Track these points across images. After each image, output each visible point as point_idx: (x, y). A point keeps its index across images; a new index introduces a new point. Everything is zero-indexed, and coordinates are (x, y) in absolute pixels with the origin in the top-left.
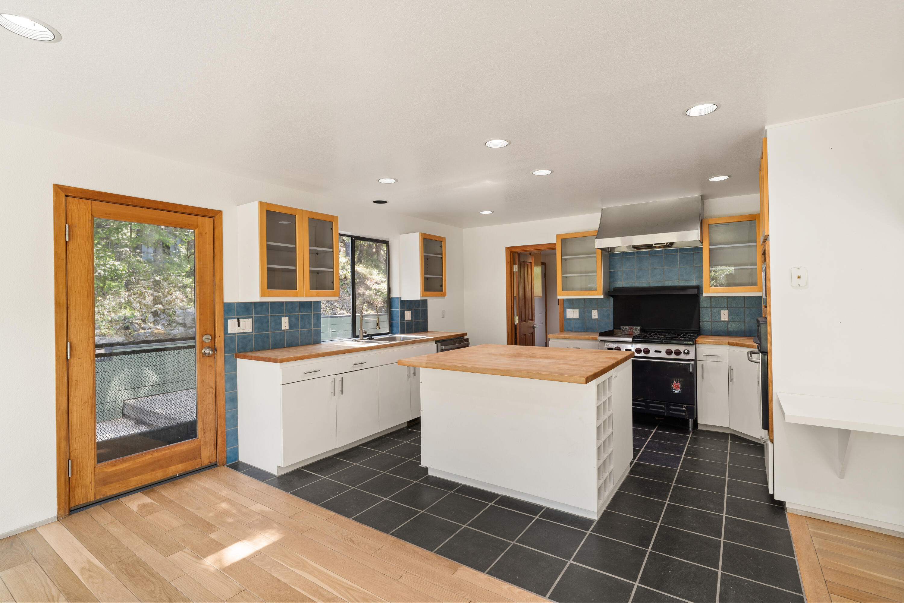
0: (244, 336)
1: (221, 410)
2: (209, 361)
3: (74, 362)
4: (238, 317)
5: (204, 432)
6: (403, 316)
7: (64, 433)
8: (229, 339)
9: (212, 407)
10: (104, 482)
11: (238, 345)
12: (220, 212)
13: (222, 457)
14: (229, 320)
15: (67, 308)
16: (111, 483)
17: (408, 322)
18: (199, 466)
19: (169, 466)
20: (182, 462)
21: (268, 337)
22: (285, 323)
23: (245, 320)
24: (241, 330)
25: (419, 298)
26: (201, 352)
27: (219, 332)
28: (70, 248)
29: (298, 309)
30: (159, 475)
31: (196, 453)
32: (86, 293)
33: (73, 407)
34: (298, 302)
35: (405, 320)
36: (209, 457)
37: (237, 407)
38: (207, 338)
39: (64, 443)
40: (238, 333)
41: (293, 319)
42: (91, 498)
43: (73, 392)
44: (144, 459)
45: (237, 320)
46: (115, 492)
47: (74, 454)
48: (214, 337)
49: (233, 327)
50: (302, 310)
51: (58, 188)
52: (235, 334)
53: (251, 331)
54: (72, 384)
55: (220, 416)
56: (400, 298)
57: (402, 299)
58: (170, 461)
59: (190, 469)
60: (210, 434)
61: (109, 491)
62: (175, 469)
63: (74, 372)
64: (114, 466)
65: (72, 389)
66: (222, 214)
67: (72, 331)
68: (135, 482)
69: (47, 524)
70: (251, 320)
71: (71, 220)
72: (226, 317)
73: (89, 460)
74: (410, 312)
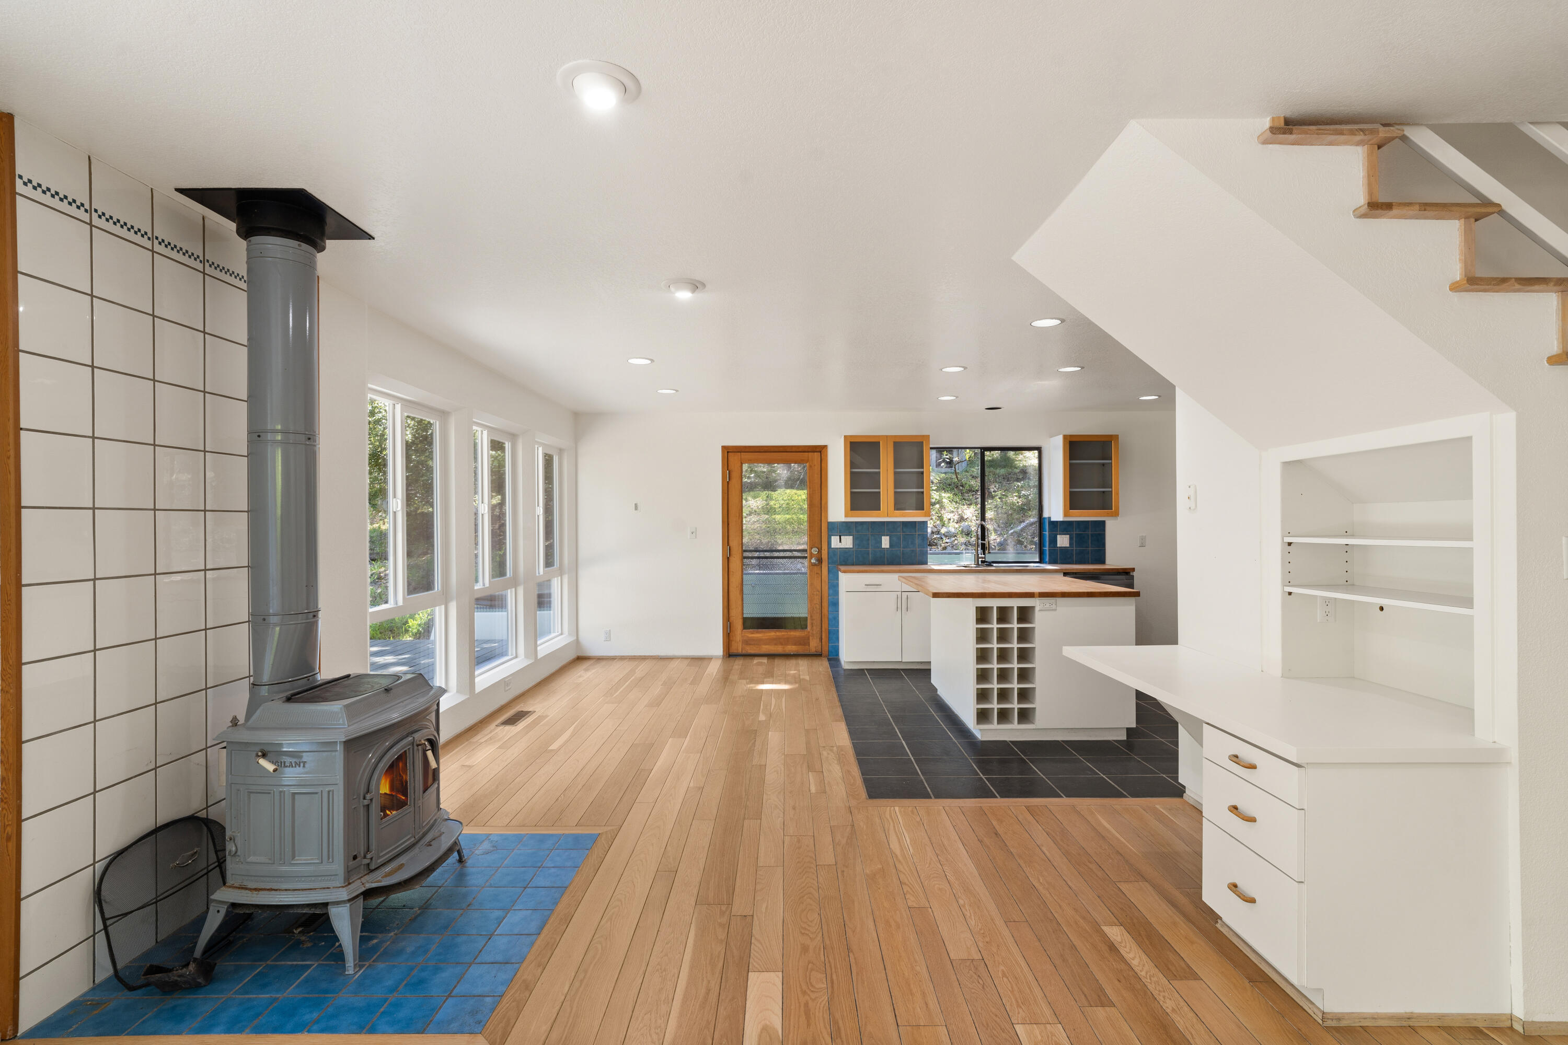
0: (845, 551)
1: (825, 611)
2: (816, 569)
3: (732, 559)
4: (840, 534)
5: (812, 626)
6: (1053, 541)
7: (726, 604)
8: (832, 552)
9: (818, 607)
10: (747, 642)
11: (840, 558)
12: (825, 447)
13: (825, 649)
14: (832, 537)
15: (728, 524)
16: (750, 644)
17: (1063, 550)
18: (807, 652)
19: (787, 644)
20: (795, 644)
21: (868, 554)
22: (885, 542)
23: (846, 537)
24: (839, 545)
25: (1062, 520)
26: (810, 561)
27: (825, 547)
28: (730, 485)
29: (898, 528)
30: (779, 649)
31: (805, 641)
32: (738, 515)
33: (731, 589)
34: (900, 522)
35: (1058, 546)
36: (816, 647)
37: (838, 611)
38: (815, 551)
39: (726, 611)
40: (840, 548)
41: (895, 539)
42: (740, 651)
43: (731, 580)
44: (770, 634)
45: (839, 537)
46: (752, 652)
47: (731, 619)
48: (820, 551)
49: (835, 542)
50: (905, 530)
51: (724, 448)
52: (837, 548)
53: (851, 546)
54: (731, 573)
55: (824, 615)
56: (1050, 518)
57: (1052, 520)
58: (786, 641)
59: (801, 653)
60: (816, 629)
61: (750, 650)
62: (791, 649)
63: (732, 566)
64: (752, 633)
65: (730, 577)
66: (827, 448)
67: (730, 539)
68: (766, 649)
69: (717, 658)
70: (851, 537)
71: (729, 468)
72: (830, 534)
73: (738, 624)
74: (1068, 536)
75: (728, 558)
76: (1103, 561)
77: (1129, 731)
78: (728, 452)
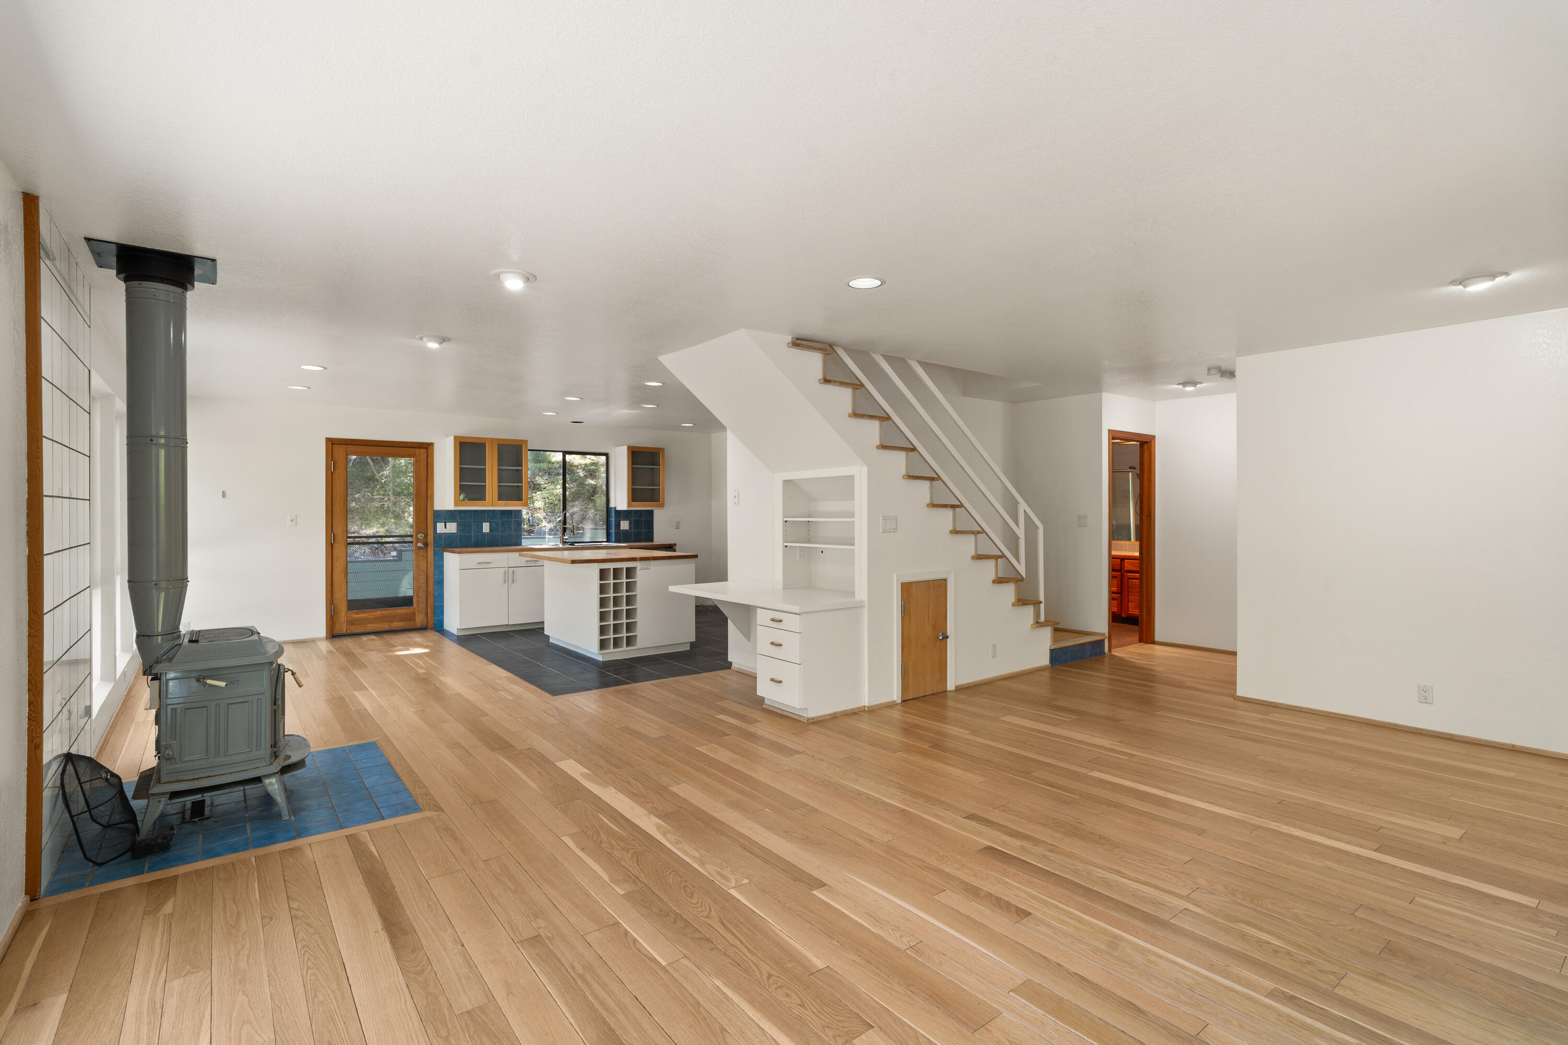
0: (450, 536)
1: (431, 589)
2: (422, 552)
3: (336, 545)
4: (446, 521)
5: (418, 603)
6: (618, 525)
7: (329, 588)
8: (438, 537)
9: (424, 586)
10: (351, 622)
11: (445, 542)
12: (432, 444)
13: (431, 623)
14: (438, 524)
15: (332, 512)
16: (355, 624)
17: (625, 532)
18: (413, 627)
19: (393, 621)
20: (401, 621)
21: (471, 538)
22: (486, 527)
23: (451, 523)
24: (444, 531)
25: (626, 509)
26: (416, 545)
27: (430, 532)
28: (334, 476)
29: (498, 516)
30: (386, 626)
31: (411, 617)
32: (342, 504)
33: (335, 573)
34: (499, 510)
35: (621, 529)
36: (421, 622)
37: (443, 589)
38: (421, 536)
39: (329, 594)
40: (445, 533)
41: (494, 525)
42: (344, 631)
43: (335, 565)
44: (376, 613)
45: (444, 523)
46: (358, 631)
47: (335, 602)
48: (426, 535)
49: (440, 528)
50: (503, 517)
51: (328, 440)
52: (443, 533)
53: (456, 532)
54: (335, 559)
55: (430, 593)
56: (615, 508)
57: (617, 509)
58: (393, 618)
59: (407, 627)
60: (422, 605)
61: (355, 629)
62: (397, 625)
63: (336, 551)
64: (358, 614)
65: (334, 562)
66: (433, 445)
67: (334, 526)
68: (371, 627)
69: (320, 639)
70: (455, 524)
71: (334, 459)
72: (435, 521)
73: (343, 607)
74: (628, 521)
75: (332, 544)
76: (652, 540)
77: (691, 644)
78: (332, 444)
